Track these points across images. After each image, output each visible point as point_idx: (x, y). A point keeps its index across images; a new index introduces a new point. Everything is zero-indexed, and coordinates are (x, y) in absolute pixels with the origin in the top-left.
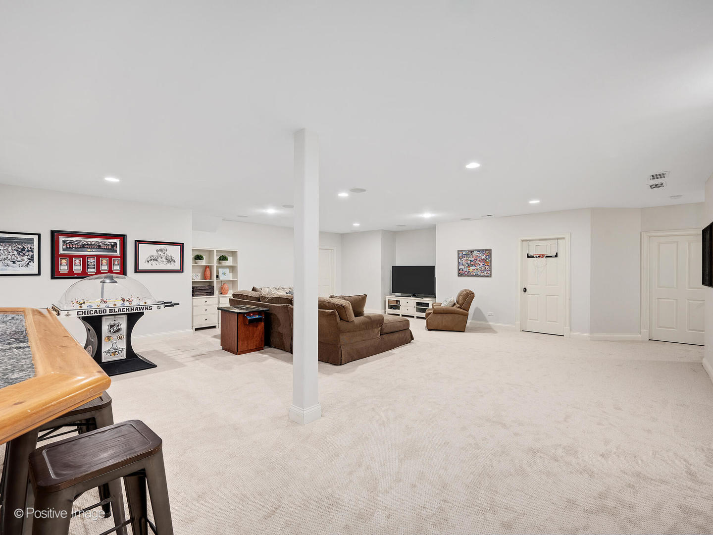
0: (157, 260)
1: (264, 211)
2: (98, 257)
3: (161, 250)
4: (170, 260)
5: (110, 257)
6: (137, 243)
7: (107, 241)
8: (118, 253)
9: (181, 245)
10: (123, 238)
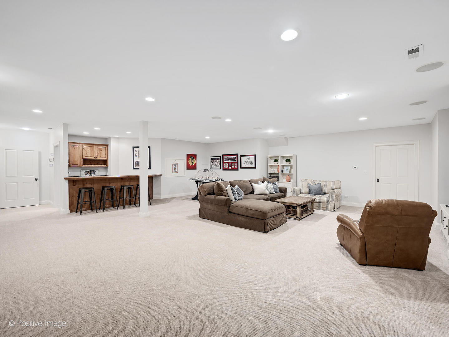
0: (247, 163)
1: (266, 131)
2: (232, 163)
3: (248, 159)
4: (251, 163)
5: (234, 162)
6: (241, 156)
7: (233, 156)
8: (236, 161)
9: (255, 156)
10: (237, 155)
